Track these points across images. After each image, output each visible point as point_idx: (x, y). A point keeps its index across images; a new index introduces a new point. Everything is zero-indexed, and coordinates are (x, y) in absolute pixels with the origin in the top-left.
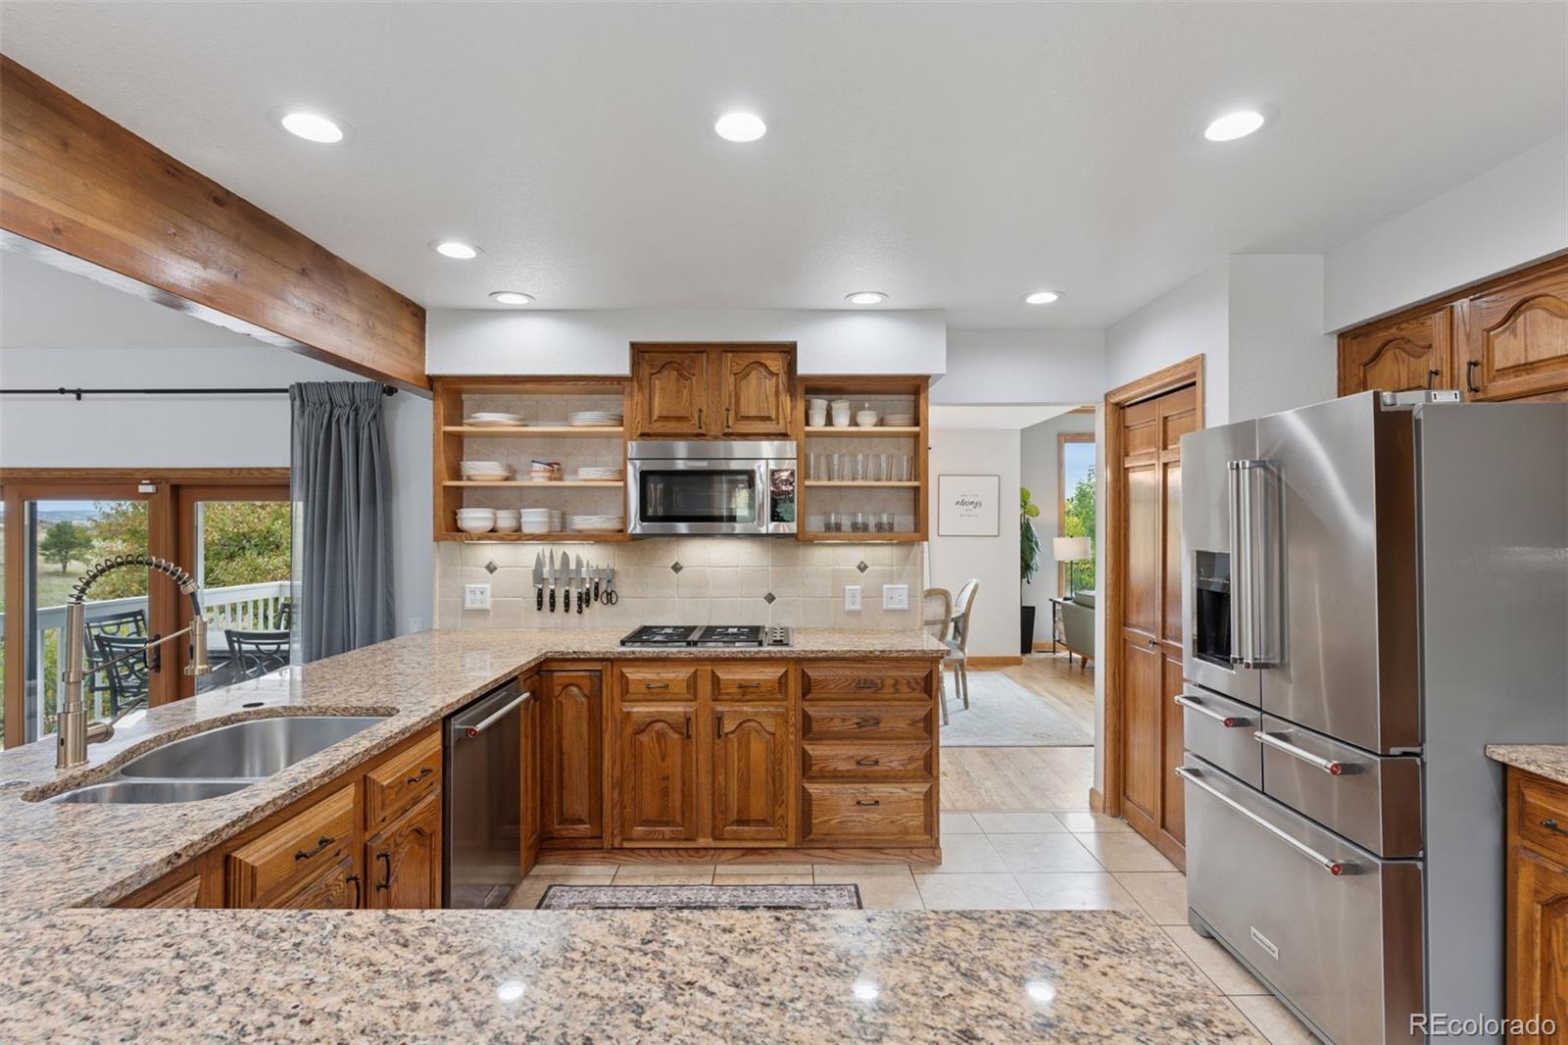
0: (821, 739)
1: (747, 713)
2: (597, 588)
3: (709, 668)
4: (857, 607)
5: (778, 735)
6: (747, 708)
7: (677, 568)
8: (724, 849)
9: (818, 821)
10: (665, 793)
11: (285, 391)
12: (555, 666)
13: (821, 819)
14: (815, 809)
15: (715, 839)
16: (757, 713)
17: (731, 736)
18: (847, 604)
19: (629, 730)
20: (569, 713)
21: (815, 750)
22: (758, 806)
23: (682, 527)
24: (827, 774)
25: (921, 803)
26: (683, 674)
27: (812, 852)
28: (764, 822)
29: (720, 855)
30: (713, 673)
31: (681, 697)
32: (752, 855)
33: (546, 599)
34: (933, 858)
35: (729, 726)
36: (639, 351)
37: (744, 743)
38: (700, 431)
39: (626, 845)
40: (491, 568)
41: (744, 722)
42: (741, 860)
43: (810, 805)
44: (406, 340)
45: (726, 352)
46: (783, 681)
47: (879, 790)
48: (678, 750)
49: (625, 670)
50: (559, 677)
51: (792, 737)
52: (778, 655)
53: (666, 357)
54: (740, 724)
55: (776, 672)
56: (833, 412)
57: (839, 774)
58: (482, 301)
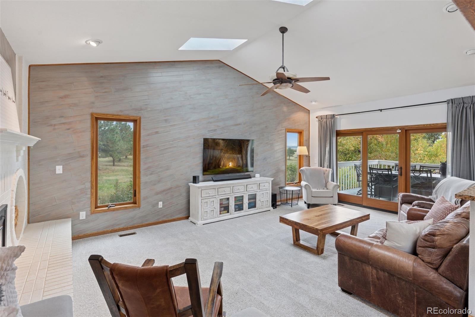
11: (445, 102)
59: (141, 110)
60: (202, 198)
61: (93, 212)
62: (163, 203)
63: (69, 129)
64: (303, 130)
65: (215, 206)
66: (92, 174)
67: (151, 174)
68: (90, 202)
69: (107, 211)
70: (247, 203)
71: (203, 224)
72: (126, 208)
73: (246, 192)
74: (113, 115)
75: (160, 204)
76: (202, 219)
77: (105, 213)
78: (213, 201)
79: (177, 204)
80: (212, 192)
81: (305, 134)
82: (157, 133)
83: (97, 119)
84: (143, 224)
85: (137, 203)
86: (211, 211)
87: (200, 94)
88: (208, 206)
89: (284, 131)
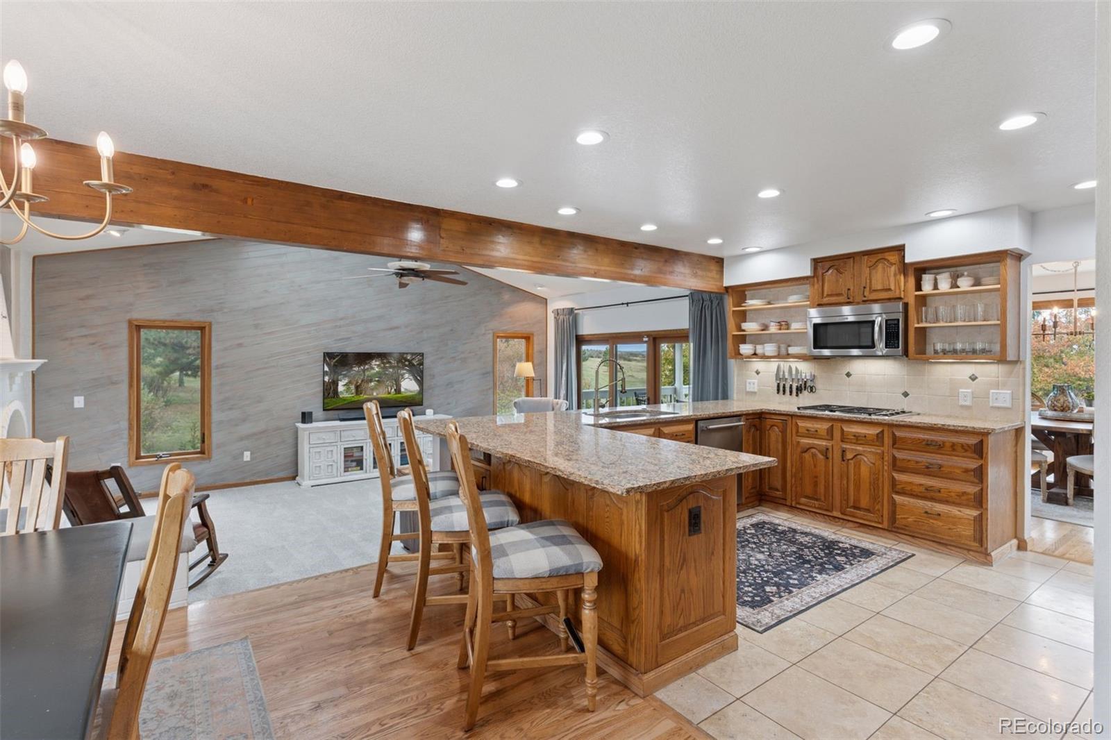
0: (905, 472)
1: (859, 450)
2: (805, 384)
3: (839, 425)
4: (968, 403)
5: (876, 464)
6: (860, 448)
7: (848, 375)
8: (849, 521)
9: (900, 517)
10: (816, 484)
11: (687, 296)
12: (768, 416)
13: (903, 516)
14: (898, 509)
15: (842, 514)
16: (864, 451)
17: (850, 461)
18: (960, 401)
19: (799, 450)
20: (773, 437)
21: (899, 477)
22: (864, 502)
23: (855, 352)
24: (907, 492)
25: (972, 522)
26: (826, 426)
27: (900, 535)
28: (868, 510)
29: (846, 524)
30: (841, 428)
31: (824, 437)
32: (863, 528)
33: (781, 389)
34: (985, 560)
35: (849, 456)
36: (816, 262)
37: (857, 466)
38: (848, 300)
39: (798, 506)
40: (758, 373)
41: (858, 455)
42: (858, 529)
43: (895, 507)
44: (714, 274)
45: (864, 255)
46: (880, 436)
47: (939, 507)
48: (823, 464)
49: (798, 421)
50: (769, 422)
51: (886, 468)
52: (876, 421)
53: (831, 263)
54: (855, 456)
55: (877, 430)
56: (938, 281)
57: (915, 493)
58: (739, 252)
59: (212, 311)
60: (311, 446)
61: (133, 464)
62: (251, 454)
63: (93, 344)
64: (533, 334)
65: (335, 458)
66: (130, 408)
67: (231, 409)
68: (126, 450)
69: (155, 464)
70: (397, 455)
71: (312, 486)
72: (187, 459)
73: (396, 438)
74: (165, 321)
75: (247, 456)
76: (311, 478)
77: (152, 466)
78: (332, 451)
79: (277, 456)
80: (329, 437)
81: (536, 340)
82: (240, 345)
83: (139, 328)
84: (217, 484)
85: (206, 452)
86: (328, 466)
87: (319, 282)
88: (322, 459)
89: (490, 336)
